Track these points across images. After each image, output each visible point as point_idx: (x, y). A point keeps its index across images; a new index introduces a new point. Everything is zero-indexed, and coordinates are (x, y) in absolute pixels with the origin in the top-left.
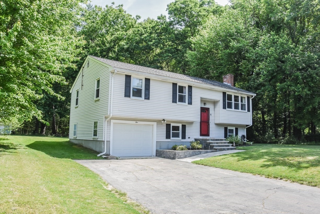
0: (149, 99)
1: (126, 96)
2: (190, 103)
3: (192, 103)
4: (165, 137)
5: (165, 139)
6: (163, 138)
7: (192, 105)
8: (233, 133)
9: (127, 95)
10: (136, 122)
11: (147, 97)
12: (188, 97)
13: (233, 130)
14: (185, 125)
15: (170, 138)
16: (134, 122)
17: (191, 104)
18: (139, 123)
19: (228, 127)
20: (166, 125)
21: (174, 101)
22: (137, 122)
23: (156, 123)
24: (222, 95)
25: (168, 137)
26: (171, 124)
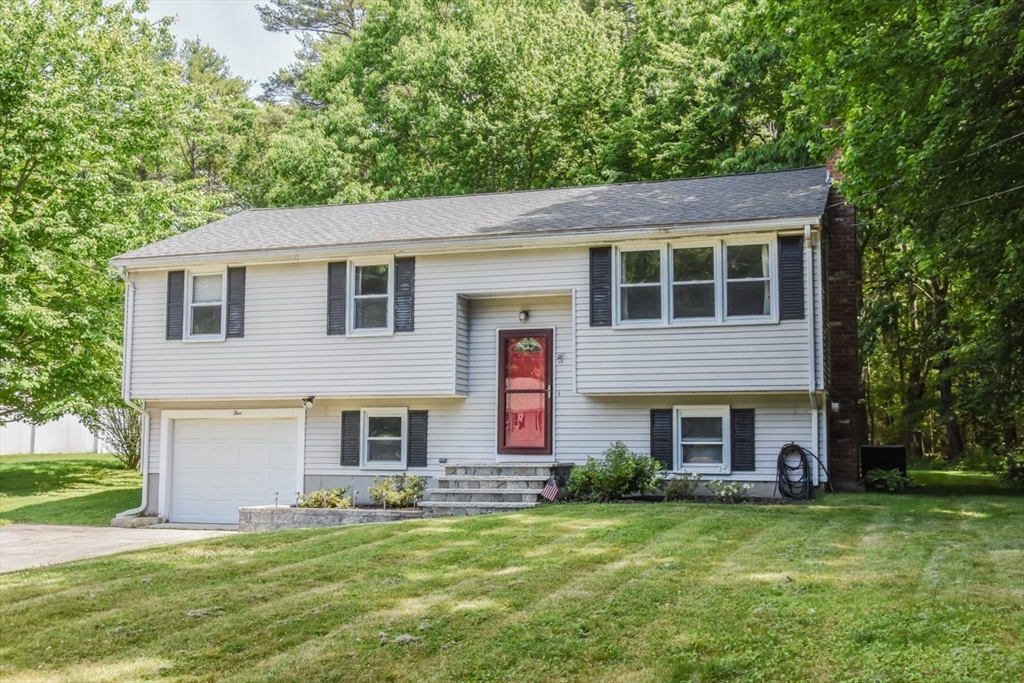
0: (241, 334)
1: (169, 336)
2: (405, 325)
3: (416, 326)
4: (339, 461)
5: (339, 466)
6: (330, 464)
7: (416, 332)
8: (720, 435)
9: (173, 332)
10: (236, 413)
11: (236, 330)
12: (396, 303)
13: (719, 420)
14: (424, 414)
15: (357, 464)
16: (229, 414)
17: (412, 329)
18: (246, 414)
19: (675, 408)
20: (340, 414)
21: (335, 326)
22: (239, 411)
23: (300, 413)
24: (582, 263)
25: (349, 456)
26: (362, 410)
